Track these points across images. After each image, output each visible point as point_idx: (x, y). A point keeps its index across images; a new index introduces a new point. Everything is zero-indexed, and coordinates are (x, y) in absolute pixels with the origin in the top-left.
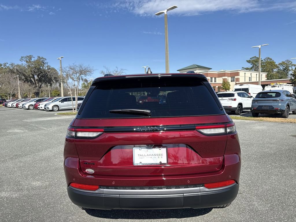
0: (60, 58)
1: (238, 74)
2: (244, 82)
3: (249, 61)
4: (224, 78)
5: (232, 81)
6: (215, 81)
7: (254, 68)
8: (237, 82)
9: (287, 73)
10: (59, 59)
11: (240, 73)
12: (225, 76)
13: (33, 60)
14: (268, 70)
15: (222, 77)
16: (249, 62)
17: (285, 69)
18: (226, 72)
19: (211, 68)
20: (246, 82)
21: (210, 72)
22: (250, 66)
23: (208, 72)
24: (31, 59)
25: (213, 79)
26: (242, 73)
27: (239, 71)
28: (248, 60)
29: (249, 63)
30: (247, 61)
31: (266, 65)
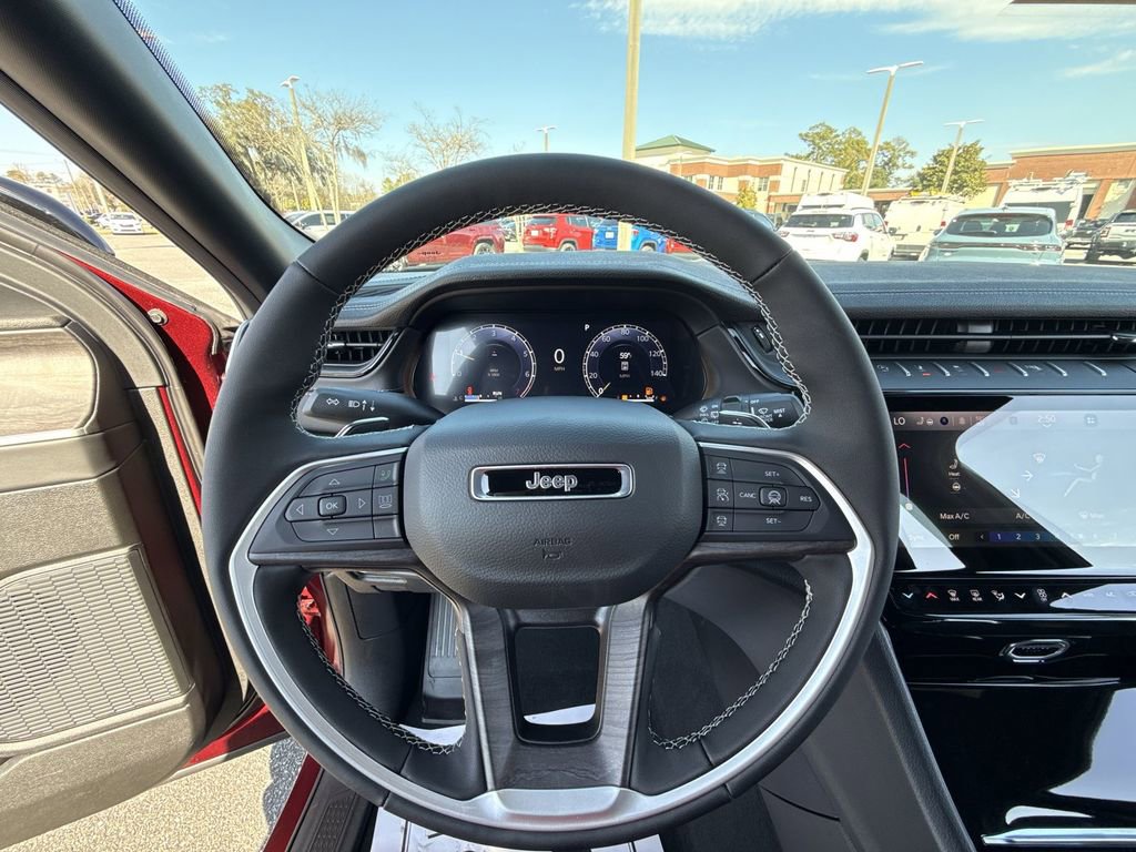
0: (288, 83)
1: (776, 169)
2: (789, 193)
3: (806, 135)
4: (742, 178)
5: (760, 189)
6: (720, 187)
7: (816, 156)
8: (773, 194)
9: (891, 173)
10: (287, 86)
11: (784, 167)
12: (745, 174)
13: (234, 98)
14: (848, 162)
15: (737, 176)
16: (804, 137)
17: (887, 164)
18: (750, 162)
19: (712, 147)
20: (793, 193)
21: (709, 159)
22: (805, 149)
23: (707, 160)
24: (229, 94)
25: (716, 179)
26: (788, 167)
27: (782, 162)
28: (804, 133)
29: (805, 140)
30: (800, 135)
31: (845, 149)
